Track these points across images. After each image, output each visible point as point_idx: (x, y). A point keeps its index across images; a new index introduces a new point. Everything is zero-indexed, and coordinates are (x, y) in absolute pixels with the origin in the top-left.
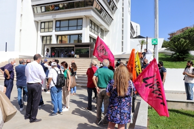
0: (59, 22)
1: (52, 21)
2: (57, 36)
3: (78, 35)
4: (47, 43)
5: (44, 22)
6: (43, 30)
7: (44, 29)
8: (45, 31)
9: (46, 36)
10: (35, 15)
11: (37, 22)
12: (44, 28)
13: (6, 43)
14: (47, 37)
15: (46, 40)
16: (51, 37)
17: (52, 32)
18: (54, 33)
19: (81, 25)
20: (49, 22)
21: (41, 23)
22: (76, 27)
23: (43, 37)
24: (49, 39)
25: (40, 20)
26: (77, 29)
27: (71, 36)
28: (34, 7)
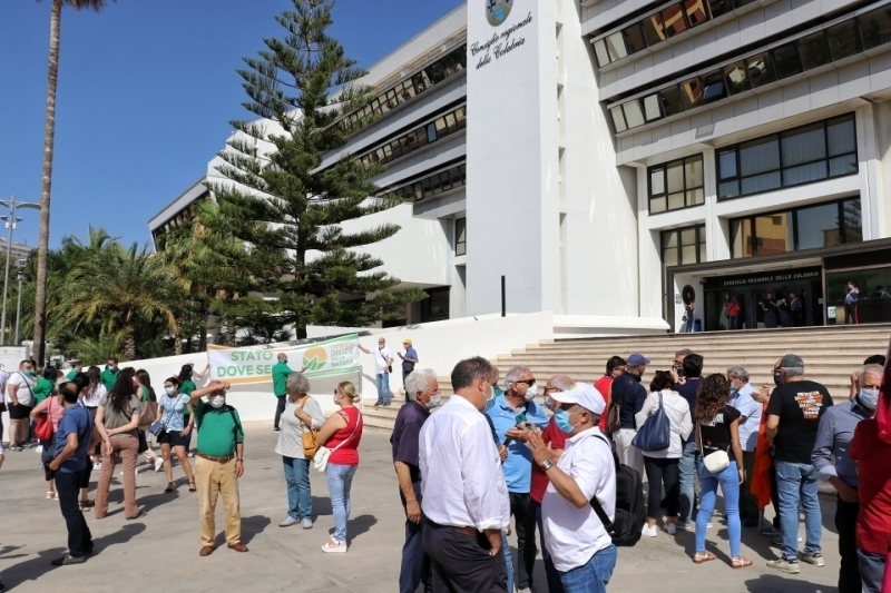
0: (732, 156)
1: (699, 156)
2: (731, 224)
3: (835, 207)
4: (685, 262)
5: (664, 166)
6: (659, 203)
7: (664, 199)
8: (670, 208)
9: (679, 230)
10: (619, 141)
11: (628, 172)
12: (662, 191)
13: (503, 278)
14: (683, 233)
15: (680, 246)
16: (701, 230)
17: (703, 204)
18: (711, 211)
19: (851, 148)
20: (683, 161)
21: (650, 170)
22: (824, 163)
23: (662, 236)
24: (693, 241)
25: (643, 161)
26: (831, 175)
27: (799, 212)
28: (609, 107)
